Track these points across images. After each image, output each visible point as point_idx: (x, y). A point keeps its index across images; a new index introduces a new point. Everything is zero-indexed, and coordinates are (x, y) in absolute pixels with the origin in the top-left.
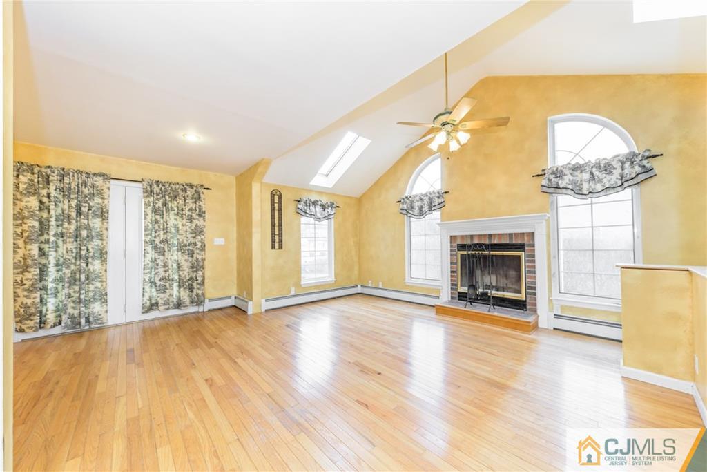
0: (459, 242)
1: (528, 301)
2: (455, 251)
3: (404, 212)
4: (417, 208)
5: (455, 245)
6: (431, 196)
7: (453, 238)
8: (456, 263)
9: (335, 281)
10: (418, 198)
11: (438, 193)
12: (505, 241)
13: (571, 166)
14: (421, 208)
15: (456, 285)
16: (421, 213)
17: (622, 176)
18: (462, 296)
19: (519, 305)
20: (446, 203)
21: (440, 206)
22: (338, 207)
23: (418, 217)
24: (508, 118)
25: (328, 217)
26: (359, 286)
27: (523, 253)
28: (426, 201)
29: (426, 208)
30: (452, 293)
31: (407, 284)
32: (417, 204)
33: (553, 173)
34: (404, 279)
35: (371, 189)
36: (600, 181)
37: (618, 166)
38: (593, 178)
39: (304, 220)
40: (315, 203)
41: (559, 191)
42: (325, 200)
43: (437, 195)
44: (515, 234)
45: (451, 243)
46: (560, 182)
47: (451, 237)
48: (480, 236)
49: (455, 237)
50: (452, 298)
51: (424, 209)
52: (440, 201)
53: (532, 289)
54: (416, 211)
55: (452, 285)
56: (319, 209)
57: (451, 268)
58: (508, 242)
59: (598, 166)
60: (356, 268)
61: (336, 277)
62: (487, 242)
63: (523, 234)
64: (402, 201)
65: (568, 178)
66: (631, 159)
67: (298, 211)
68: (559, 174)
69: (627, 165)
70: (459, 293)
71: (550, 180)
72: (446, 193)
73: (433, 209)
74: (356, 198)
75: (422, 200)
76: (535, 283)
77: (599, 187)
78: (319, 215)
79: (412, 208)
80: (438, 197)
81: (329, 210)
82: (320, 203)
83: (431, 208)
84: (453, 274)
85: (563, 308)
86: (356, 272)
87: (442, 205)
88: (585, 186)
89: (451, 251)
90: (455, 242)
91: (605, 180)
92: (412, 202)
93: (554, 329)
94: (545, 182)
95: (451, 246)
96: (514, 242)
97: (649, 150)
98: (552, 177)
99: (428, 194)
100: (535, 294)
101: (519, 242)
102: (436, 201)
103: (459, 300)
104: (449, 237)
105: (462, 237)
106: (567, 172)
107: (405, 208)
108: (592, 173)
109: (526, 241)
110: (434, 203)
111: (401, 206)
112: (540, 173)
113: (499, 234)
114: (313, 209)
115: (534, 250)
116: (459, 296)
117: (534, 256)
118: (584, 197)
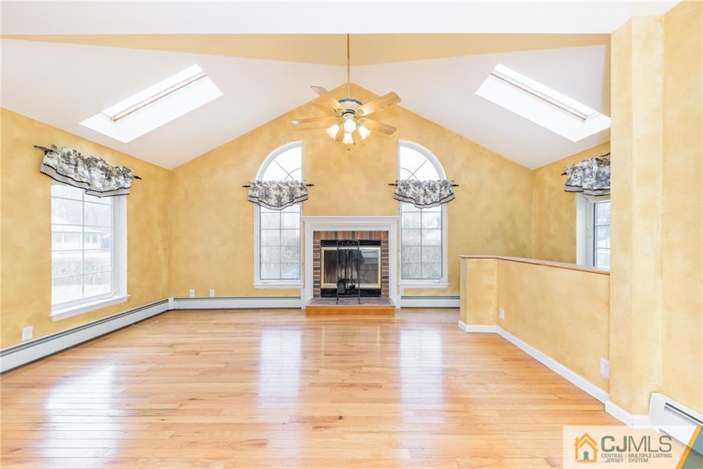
0: (323, 238)
1: (383, 288)
2: (318, 247)
3: (256, 200)
4: (274, 197)
5: (318, 241)
6: (292, 186)
7: (316, 234)
8: (320, 260)
9: (129, 299)
10: (275, 186)
11: (302, 184)
12: (367, 238)
13: (414, 182)
14: (279, 198)
15: (320, 282)
16: (280, 205)
17: (440, 195)
18: (326, 293)
19: (375, 293)
20: (309, 197)
21: (302, 198)
22: (137, 178)
23: (276, 208)
24: (396, 129)
25: (116, 193)
26: (171, 300)
27: (379, 248)
28: (286, 190)
29: (286, 199)
30: (314, 291)
31: (256, 287)
32: (273, 193)
33: (403, 185)
34: (252, 282)
35: (195, 161)
36: (430, 197)
37: (438, 187)
38: (426, 194)
39: (57, 189)
40: (89, 163)
41: (406, 200)
42: (111, 162)
43: (300, 186)
44: (374, 232)
45: (314, 238)
46: (407, 193)
47: (314, 232)
48: (344, 233)
49: (319, 232)
50: (315, 296)
51: (283, 200)
52: (303, 193)
53: (386, 278)
54: (273, 201)
55: (315, 282)
56: (97, 175)
57: (314, 264)
58: (368, 239)
59: (428, 185)
60: (165, 275)
61: (129, 292)
62: (351, 239)
63: (380, 232)
64: (252, 186)
65: (411, 190)
66: (444, 184)
67: (44, 169)
68: (407, 187)
69: (443, 188)
70: (322, 290)
71: (400, 190)
72: (310, 185)
73: (295, 201)
74: (166, 171)
75: (280, 189)
76: (388, 273)
77: (429, 201)
78: (98, 185)
79: (267, 196)
80: (301, 189)
81: (121, 180)
82: (100, 164)
83: (292, 199)
84: (315, 271)
85: (405, 290)
86: (164, 280)
87: (304, 198)
88: (422, 199)
89: (314, 247)
90: (318, 238)
91: (432, 196)
92: (267, 189)
93: (402, 308)
94: (397, 191)
95: (314, 243)
96: (373, 239)
97: (453, 181)
98: (402, 188)
99: (290, 184)
100: (388, 282)
101: (377, 239)
102: (299, 193)
103: (322, 297)
104: (312, 233)
105: (327, 233)
106: (411, 186)
107: (257, 195)
108: (425, 190)
109: (382, 238)
110: (295, 195)
111: (250, 192)
112: (394, 183)
113: (361, 232)
114: (87, 173)
115: (388, 246)
116: (322, 293)
117: (388, 251)
118: (420, 206)
